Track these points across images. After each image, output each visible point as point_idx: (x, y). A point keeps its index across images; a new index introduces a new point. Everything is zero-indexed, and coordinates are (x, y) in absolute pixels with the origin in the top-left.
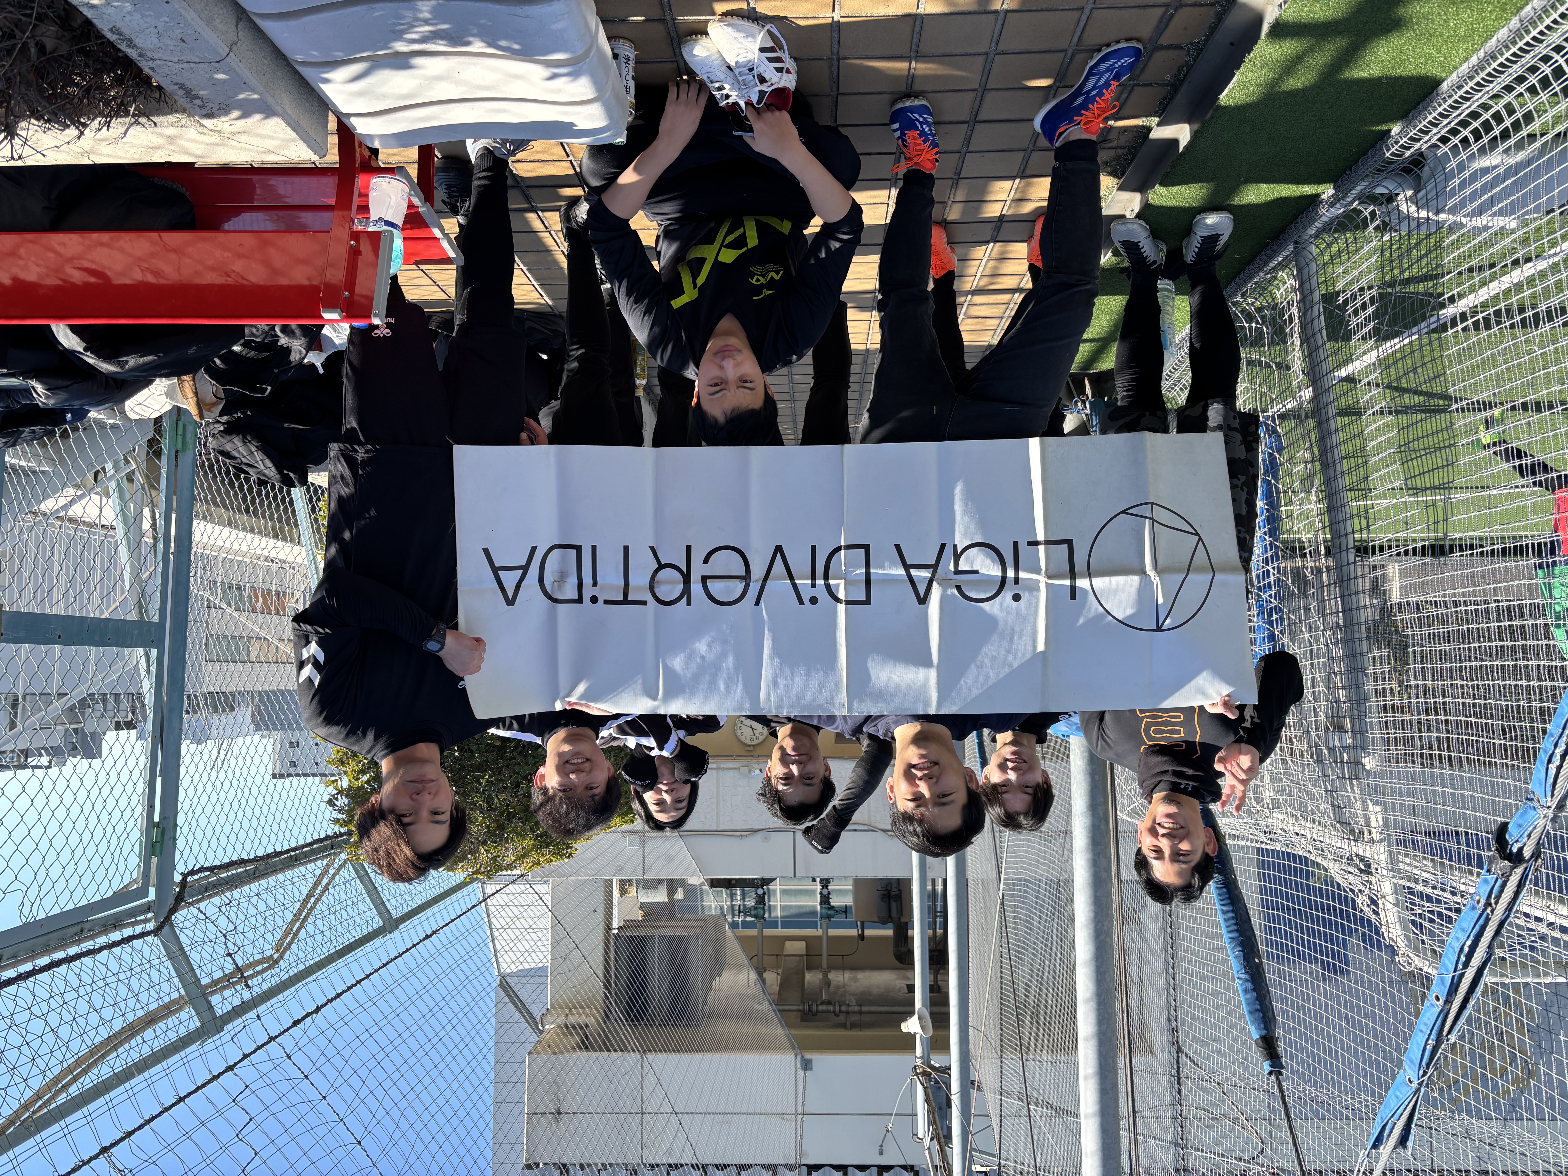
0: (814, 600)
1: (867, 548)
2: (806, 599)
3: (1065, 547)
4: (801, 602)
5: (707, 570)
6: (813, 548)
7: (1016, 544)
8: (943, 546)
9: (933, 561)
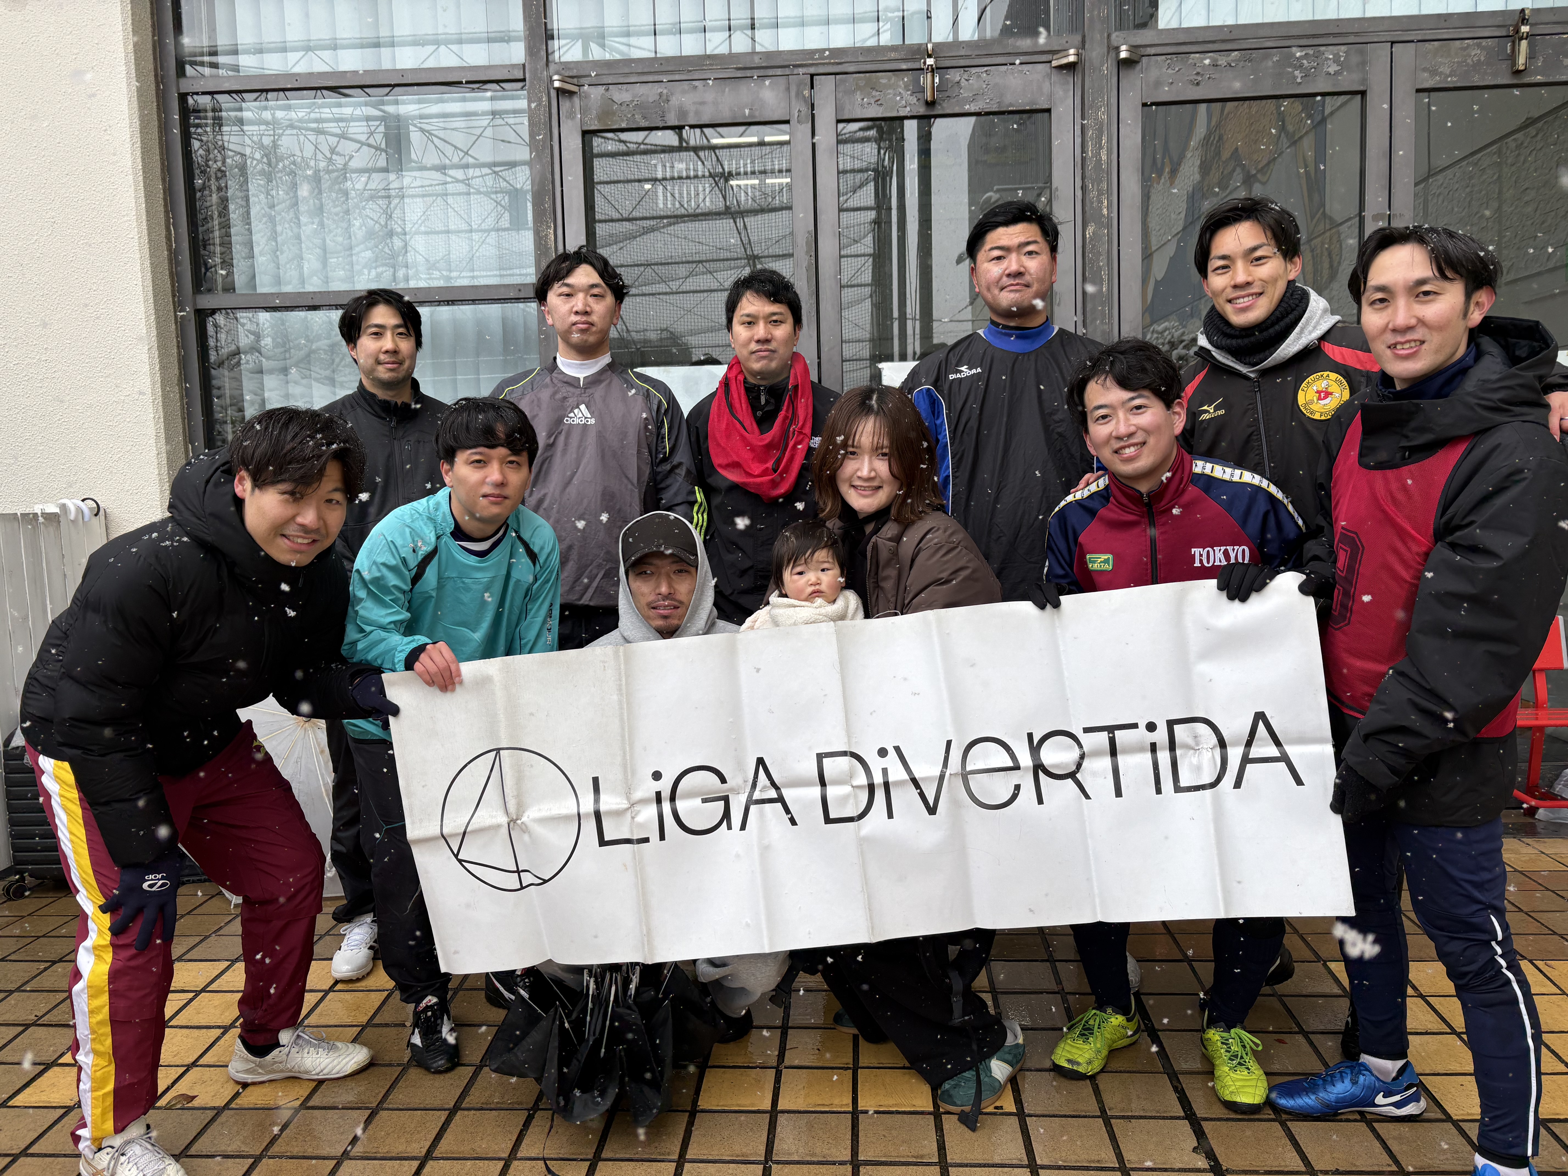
0: (883, 752)
1: (828, 820)
2: (892, 753)
3: (607, 838)
4: (897, 749)
5: (1014, 778)
6: (890, 815)
7: (662, 837)
8: (743, 827)
9: (753, 808)
